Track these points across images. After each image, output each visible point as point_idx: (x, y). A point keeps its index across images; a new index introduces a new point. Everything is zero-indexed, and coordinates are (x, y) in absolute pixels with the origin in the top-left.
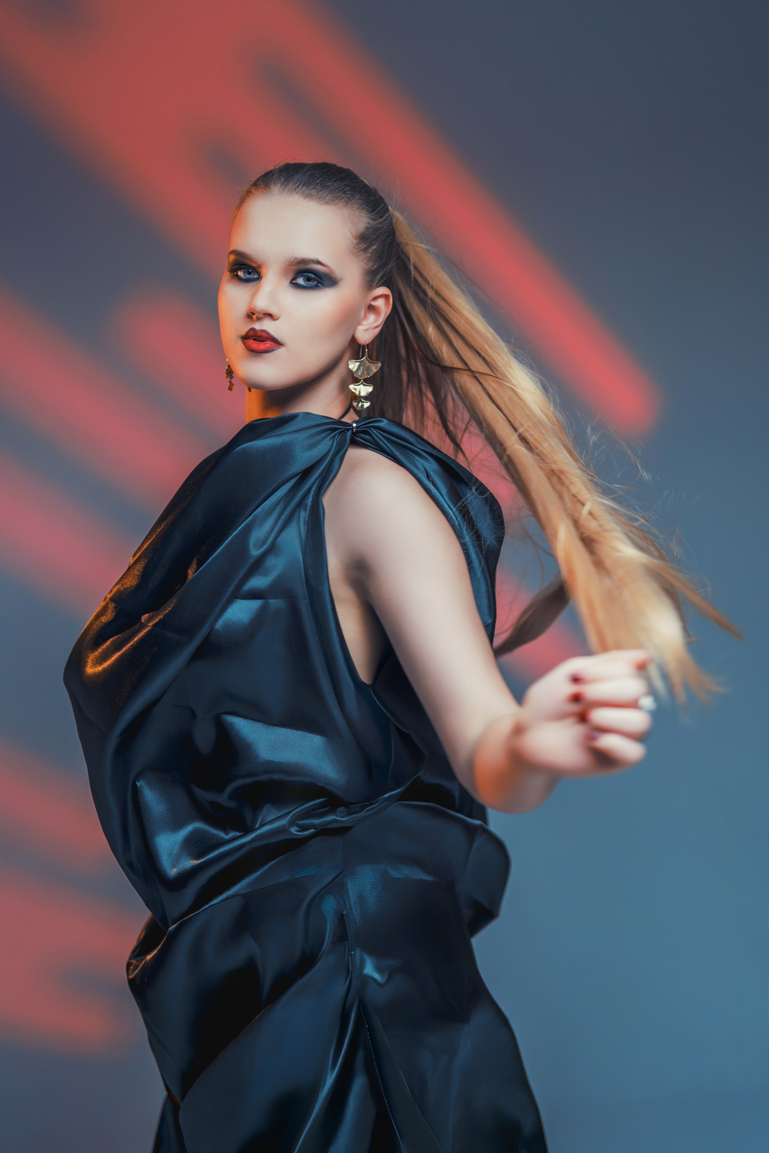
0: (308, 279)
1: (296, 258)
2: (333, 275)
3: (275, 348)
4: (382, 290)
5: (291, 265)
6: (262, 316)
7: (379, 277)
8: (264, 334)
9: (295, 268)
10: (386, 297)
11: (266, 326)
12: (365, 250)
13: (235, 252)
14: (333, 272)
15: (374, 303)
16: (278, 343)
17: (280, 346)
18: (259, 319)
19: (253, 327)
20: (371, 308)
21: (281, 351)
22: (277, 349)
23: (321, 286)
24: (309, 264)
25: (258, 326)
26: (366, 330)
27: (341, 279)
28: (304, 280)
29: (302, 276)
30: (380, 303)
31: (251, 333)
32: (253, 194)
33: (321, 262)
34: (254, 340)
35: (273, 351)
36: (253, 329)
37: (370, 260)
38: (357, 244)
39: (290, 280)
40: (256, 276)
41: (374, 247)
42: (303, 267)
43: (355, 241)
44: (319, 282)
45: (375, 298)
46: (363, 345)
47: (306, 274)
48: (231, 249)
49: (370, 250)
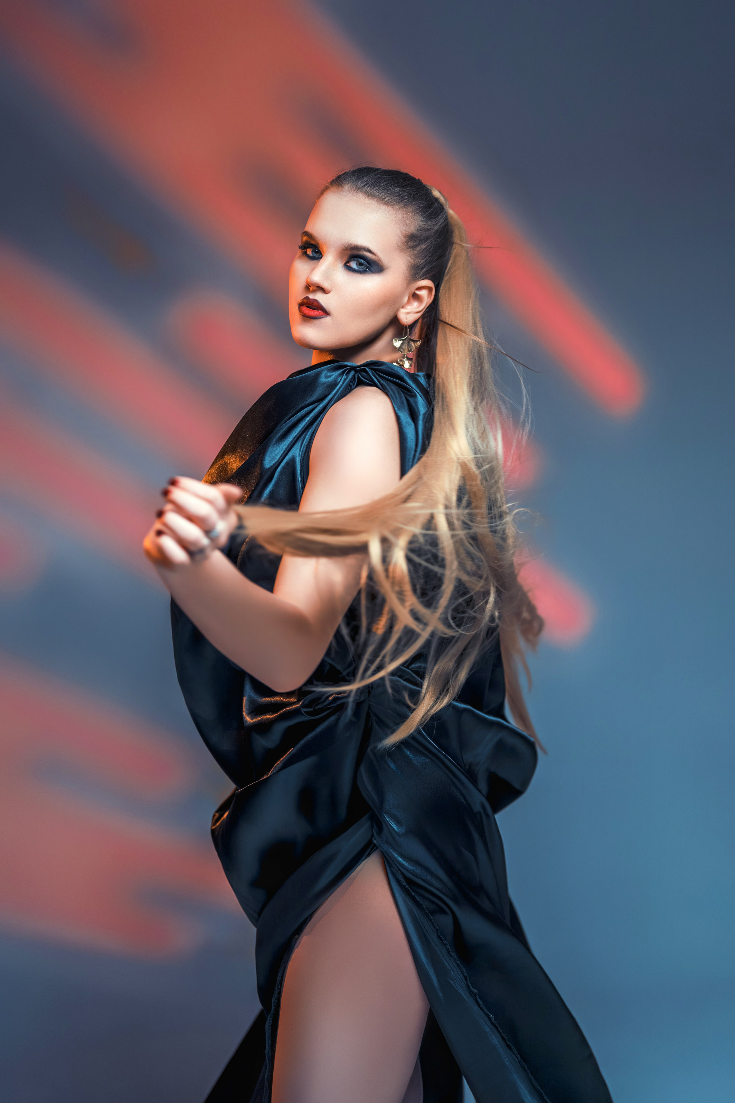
0: (361, 264)
1: (350, 244)
2: (380, 263)
3: (322, 317)
4: (427, 282)
5: (346, 250)
6: (315, 288)
7: (423, 271)
8: (315, 304)
9: (349, 252)
10: (430, 289)
11: (319, 297)
12: (413, 247)
13: (306, 234)
14: (380, 261)
15: (418, 292)
16: (326, 313)
17: (327, 315)
18: (314, 291)
19: (307, 296)
20: (415, 297)
21: (327, 320)
22: (323, 318)
23: (369, 271)
24: (359, 251)
25: (311, 296)
26: (408, 313)
27: (387, 268)
28: (357, 264)
29: (354, 260)
30: (424, 293)
31: (305, 301)
32: (330, 188)
33: (371, 251)
34: (308, 307)
35: (320, 318)
36: (307, 298)
37: (416, 256)
38: (406, 242)
39: (344, 263)
40: (316, 255)
41: (423, 246)
42: (356, 252)
43: (404, 239)
44: (367, 268)
45: (420, 288)
46: (405, 326)
47: (360, 260)
48: (305, 230)
49: (418, 248)
